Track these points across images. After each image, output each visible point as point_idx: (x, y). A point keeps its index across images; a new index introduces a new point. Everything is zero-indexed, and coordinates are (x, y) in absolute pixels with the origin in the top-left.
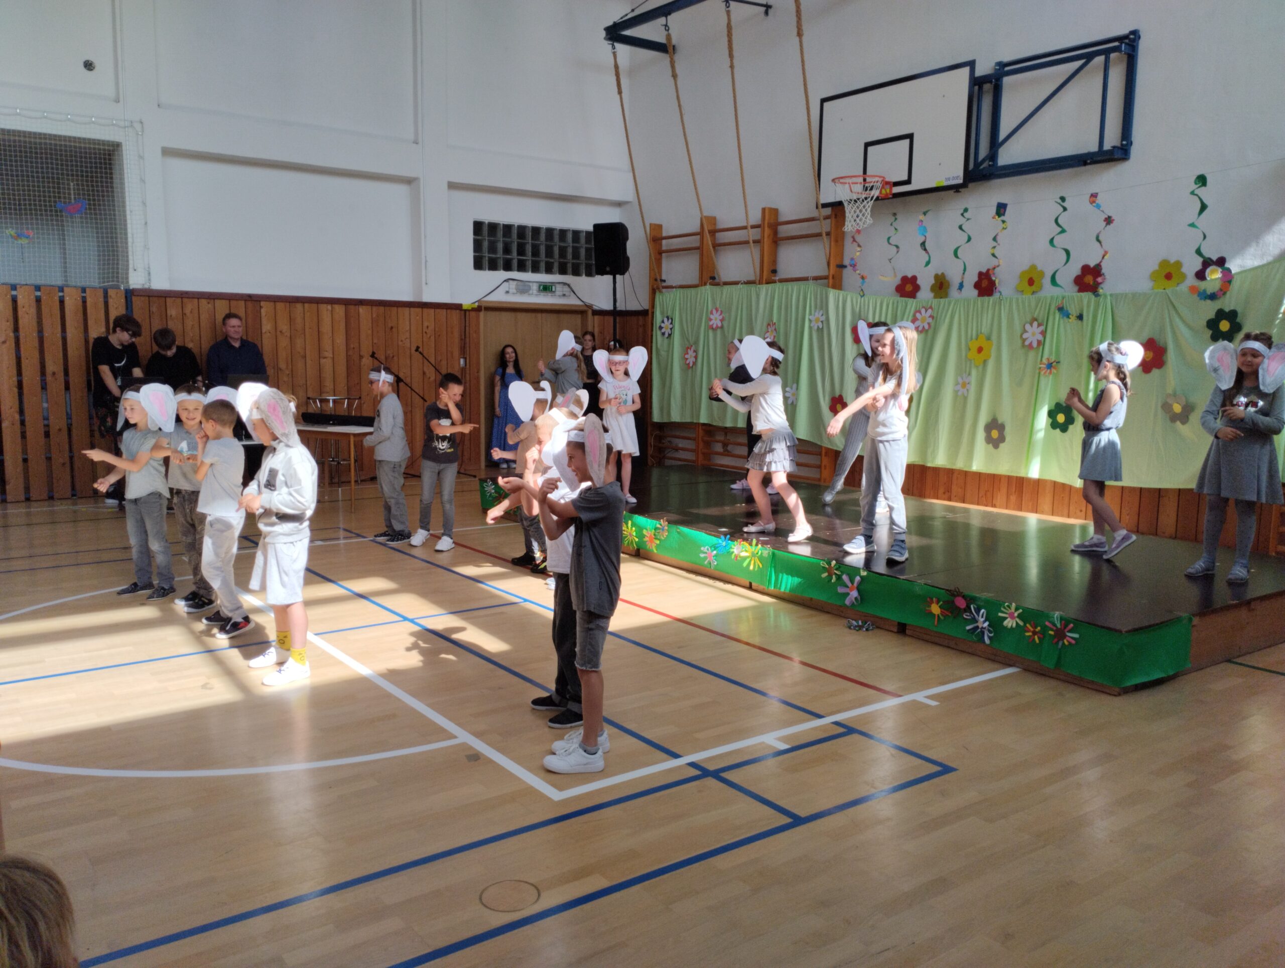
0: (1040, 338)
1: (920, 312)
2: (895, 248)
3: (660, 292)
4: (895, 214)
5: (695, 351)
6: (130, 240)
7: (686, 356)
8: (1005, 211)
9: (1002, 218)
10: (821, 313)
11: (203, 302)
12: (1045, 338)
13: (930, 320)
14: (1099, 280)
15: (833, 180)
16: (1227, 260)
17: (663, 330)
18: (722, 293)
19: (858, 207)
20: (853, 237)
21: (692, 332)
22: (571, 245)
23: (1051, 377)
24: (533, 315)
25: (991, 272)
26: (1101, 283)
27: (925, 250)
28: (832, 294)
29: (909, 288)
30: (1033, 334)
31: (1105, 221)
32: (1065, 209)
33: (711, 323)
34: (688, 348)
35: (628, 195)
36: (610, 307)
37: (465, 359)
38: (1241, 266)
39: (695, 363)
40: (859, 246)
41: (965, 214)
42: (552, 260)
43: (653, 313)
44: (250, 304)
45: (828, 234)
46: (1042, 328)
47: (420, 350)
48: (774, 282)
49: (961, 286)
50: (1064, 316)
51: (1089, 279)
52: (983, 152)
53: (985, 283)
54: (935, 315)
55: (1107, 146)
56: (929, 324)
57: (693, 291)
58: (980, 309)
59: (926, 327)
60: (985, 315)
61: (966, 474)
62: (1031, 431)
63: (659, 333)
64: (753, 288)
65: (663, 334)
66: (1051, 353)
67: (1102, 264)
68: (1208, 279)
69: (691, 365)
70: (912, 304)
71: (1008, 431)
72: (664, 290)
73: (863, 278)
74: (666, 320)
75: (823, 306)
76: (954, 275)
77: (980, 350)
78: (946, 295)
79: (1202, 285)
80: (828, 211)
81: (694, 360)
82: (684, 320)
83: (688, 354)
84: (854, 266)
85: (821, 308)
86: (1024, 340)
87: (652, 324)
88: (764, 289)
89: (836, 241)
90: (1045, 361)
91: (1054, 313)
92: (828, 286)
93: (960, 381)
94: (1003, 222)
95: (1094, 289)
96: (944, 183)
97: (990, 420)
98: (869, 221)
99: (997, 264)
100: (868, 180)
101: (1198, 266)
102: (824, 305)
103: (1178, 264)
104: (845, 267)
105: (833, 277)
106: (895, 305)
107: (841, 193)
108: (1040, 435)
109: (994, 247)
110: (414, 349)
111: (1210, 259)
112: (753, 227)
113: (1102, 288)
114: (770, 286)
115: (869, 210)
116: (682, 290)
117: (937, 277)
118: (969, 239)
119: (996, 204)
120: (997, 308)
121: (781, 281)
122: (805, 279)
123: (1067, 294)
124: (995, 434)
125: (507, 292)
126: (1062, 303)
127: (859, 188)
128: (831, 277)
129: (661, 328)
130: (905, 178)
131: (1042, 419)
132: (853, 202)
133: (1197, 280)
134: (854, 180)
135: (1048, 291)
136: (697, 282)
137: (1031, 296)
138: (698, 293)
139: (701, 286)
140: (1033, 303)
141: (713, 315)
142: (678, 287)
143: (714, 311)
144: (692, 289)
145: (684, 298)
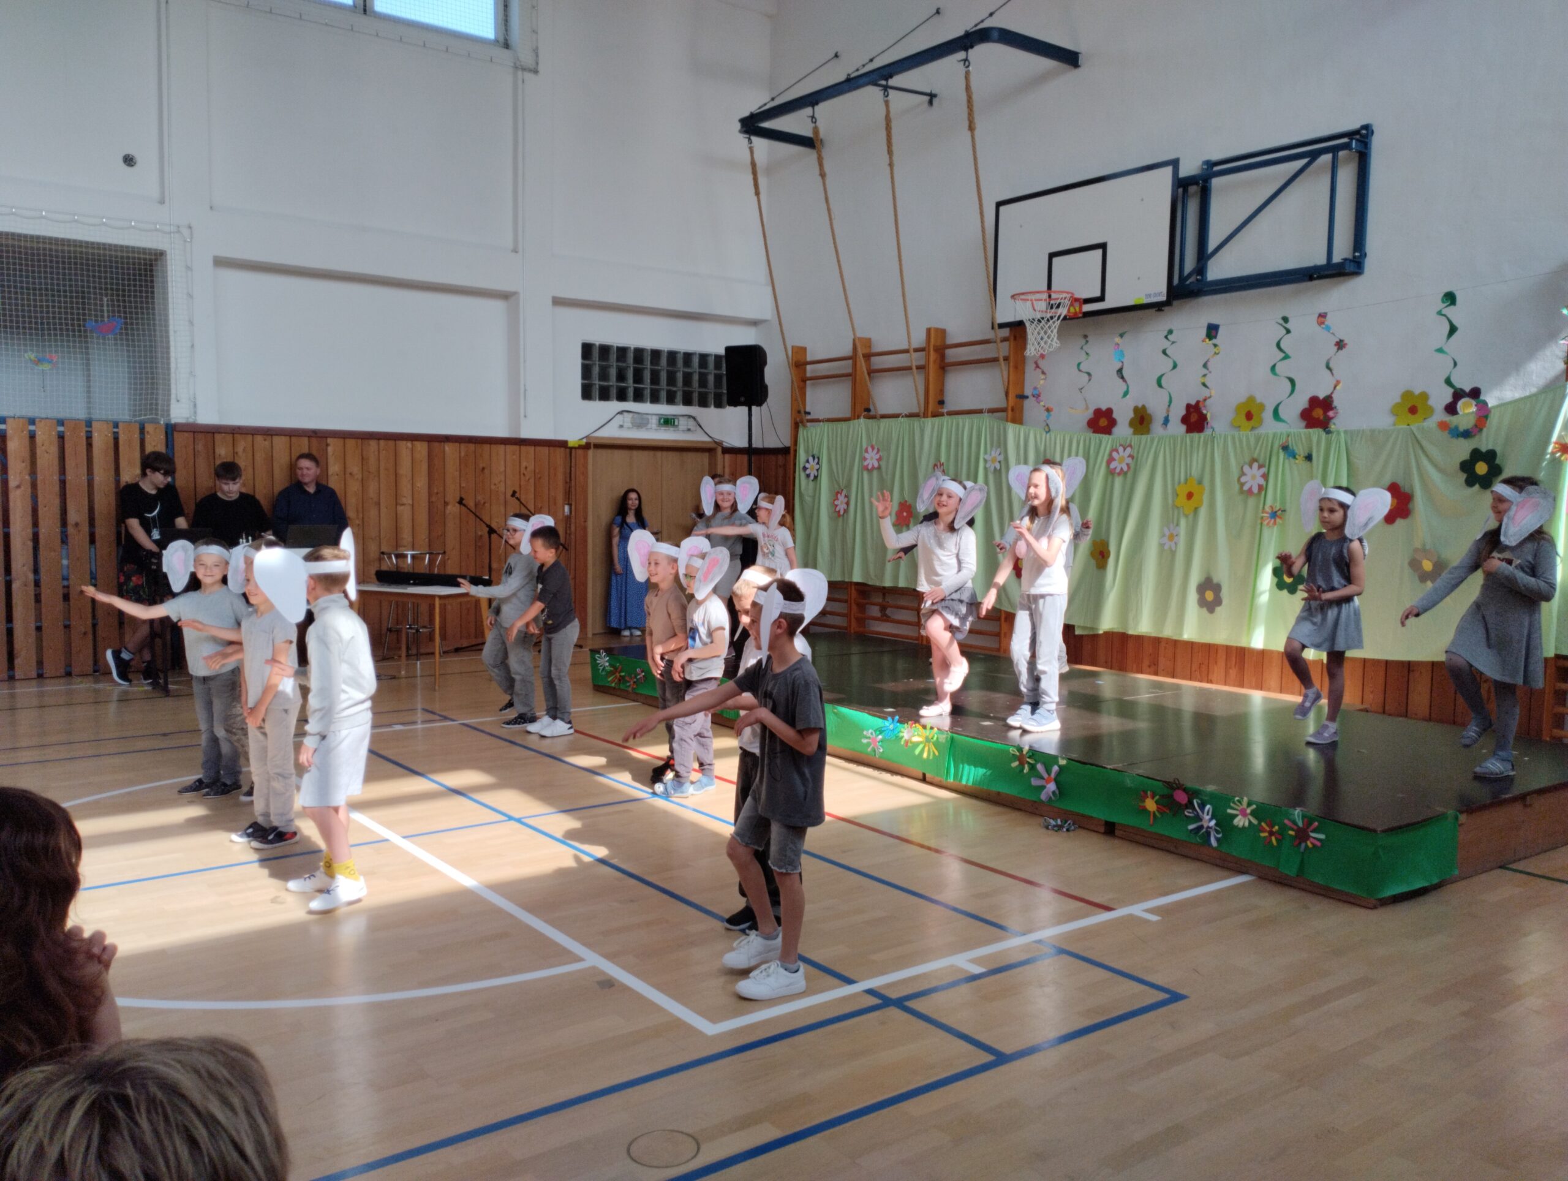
0: (1262, 482)
1: (1117, 451)
2: (1086, 377)
3: (805, 426)
4: (1085, 337)
5: (846, 496)
6: (173, 366)
7: (836, 502)
8: (1217, 333)
9: (1214, 341)
10: (998, 453)
11: (259, 439)
12: (1267, 481)
13: (1129, 460)
14: (1331, 414)
15: (1013, 297)
16: (1483, 391)
17: (808, 472)
18: (879, 428)
19: (1042, 328)
20: (1036, 363)
21: (843, 474)
22: (698, 370)
23: (1275, 528)
24: (651, 453)
25: (1201, 405)
26: (1332, 418)
27: (1122, 378)
28: (1012, 429)
29: (1103, 422)
30: (1253, 477)
31: (1336, 345)
32: (1288, 331)
33: (865, 463)
34: (838, 493)
35: (766, 311)
36: (746, 445)
37: (570, 505)
38: (1499, 399)
39: (846, 511)
40: (1043, 373)
41: (1169, 337)
42: (674, 389)
43: (795, 451)
44: (314, 441)
45: (1006, 359)
46: (1264, 470)
47: (517, 495)
48: (942, 415)
49: (1166, 421)
50: (1290, 456)
51: (1318, 413)
52: (1190, 265)
53: (1194, 418)
54: (1135, 455)
55: (1337, 259)
56: (1128, 465)
57: (844, 425)
58: (1188, 448)
59: (1125, 469)
61: (1175, 644)
62: (1254, 594)
63: (803, 475)
64: (916, 422)
65: (808, 476)
66: (1275, 499)
67: (1333, 396)
68: (1461, 413)
69: (842, 513)
70: (1107, 441)
71: (1225, 593)
72: (809, 424)
73: (1048, 410)
74: (811, 459)
75: (1002, 444)
76: (1157, 407)
77: (1190, 496)
78: (1147, 431)
79: (1453, 420)
80: (1006, 332)
81: (846, 507)
82: (833, 461)
83: (837, 499)
84: (1037, 396)
85: (999, 446)
86: (1242, 485)
87: (795, 464)
88: (929, 422)
89: (1016, 367)
90: (1267, 509)
91: (1278, 453)
92: (1007, 421)
93: (1167, 533)
94: (1215, 345)
95: (1323, 424)
96: (1144, 300)
97: (1203, 579)
98: (1056, 343)
99: (1208, 395)
100: (1053, 296)
101: (1448, 398)
102: (1002, 442)
103: (1424, 396)
104: (1027, 397)
105: (1013, 410)
106: (1087, 442)
107: (1021, 311)
108: (1264, 599)
109: (1205, 376)
110: (509, 493)
111: (1462, 390)
112: (916, 350)
113: (1334, 424)
114: (937, 420)
115: (1055, 331)
116: (830, 424)
117: (1136, 410)
118: (1175, 366)
120: (1209, 446)
121: (950, 413)
122: (980, 412)
123: (1292, 430)
124: (1209, 596)
125: (621, 426)
126: (1287, 441)
127: (1042, 306)
128: (1010, 408)
129: (805, 469)
130: (1098, 294)
131: (1266, 578)
132: (1036, 322)
133: (1447, 415)
134: (1038, 296)
135: (1270, 427)
136: (849, 415)
137: (1250, 433)
138: (850, 427)
139: (854, 420)
140: (1252, 441)
141: (868, 453)
142: (826, 421)
143: (870, 449)
144: (842, 423)
145: (832, 433)
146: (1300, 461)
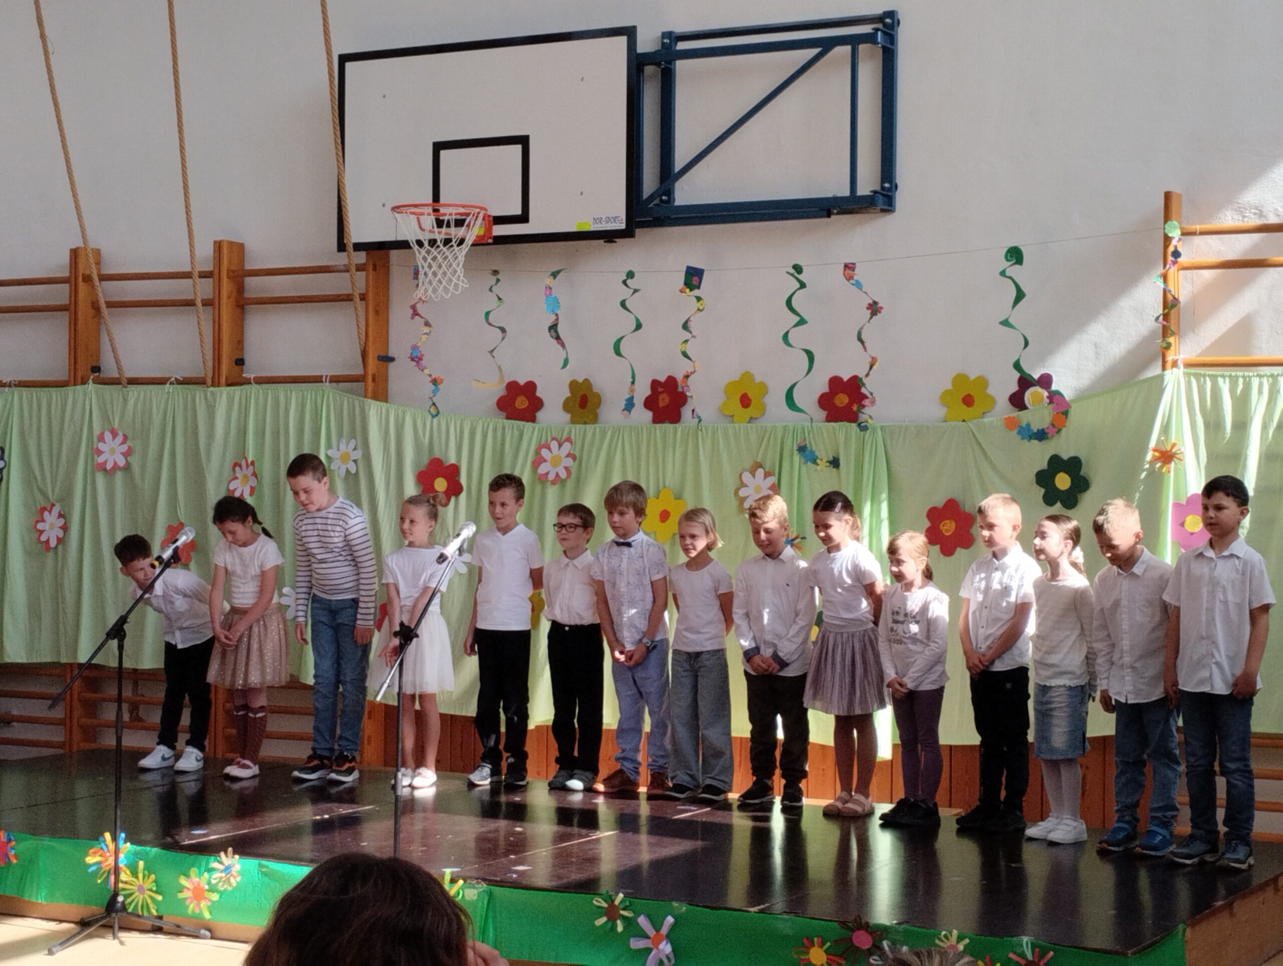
2: (499, 333)
4: (495, 272)
5: (61, 516)
7: (41, 528)
8: (700, 281)
9: (696, 293)
14: (861, 402)
16: (1053, 378)
18: (124, 399)
20: (412, 309)
21: (53, 480)
26: (864, 408)
27: (557, 338)
29: (521, 403)
30: (757, 488)
31: (869, 309)
32: (802, 285)
33: (100, 460)
34: (43, 510)
39: (62, 541)
40: (427, 324)
41: (629, 282)
48: (247, 382)
50: (807, 460)
51: (843, 400)
52: (649, 179)
53: (664, 400)
54: (577, 454)
57: (55, 392)
58: (659, 445)
59: (563, 474)
60: (671, 455)
67: (866, 378)
68: (1030, 407)
69: (53, 544)
77: (665, 516)
80: (361, 257)
81: (61, 533)
82: (34, 455)
83: (43, 520)
84: (416, 357)
86: (742, 500)
88: (223, 393)
89: (377, 312)
91: (792, 457)
94: (699, 299)
95: (854, 416)
96: (590, 227)
99: (690, 369)
101: (1012, 386)
102: (358, 430)
103: (981, 382)
104: (396, 360)
105: (373, 379)
111: (1029, 376)
112: (201, 276)
114: (238, 391)
116: (25, 391)
117: (576, 386)
119: (684, 269)
120: (691, 443)
122: (315, 380)
123: (809, 424)
126: (804, 438)
128: (367, 379)
133: (1013, 409)
135: (779, 419)
136: (63, 376)
137: (749, 425)
138: (66, 400)
139: (75, 385)
140: (753, 437)
141: (105, 442)
142: (15, 386)
143: (108, 436)
144: (51, 389)
145: (31, 406)
146: (823, 466)
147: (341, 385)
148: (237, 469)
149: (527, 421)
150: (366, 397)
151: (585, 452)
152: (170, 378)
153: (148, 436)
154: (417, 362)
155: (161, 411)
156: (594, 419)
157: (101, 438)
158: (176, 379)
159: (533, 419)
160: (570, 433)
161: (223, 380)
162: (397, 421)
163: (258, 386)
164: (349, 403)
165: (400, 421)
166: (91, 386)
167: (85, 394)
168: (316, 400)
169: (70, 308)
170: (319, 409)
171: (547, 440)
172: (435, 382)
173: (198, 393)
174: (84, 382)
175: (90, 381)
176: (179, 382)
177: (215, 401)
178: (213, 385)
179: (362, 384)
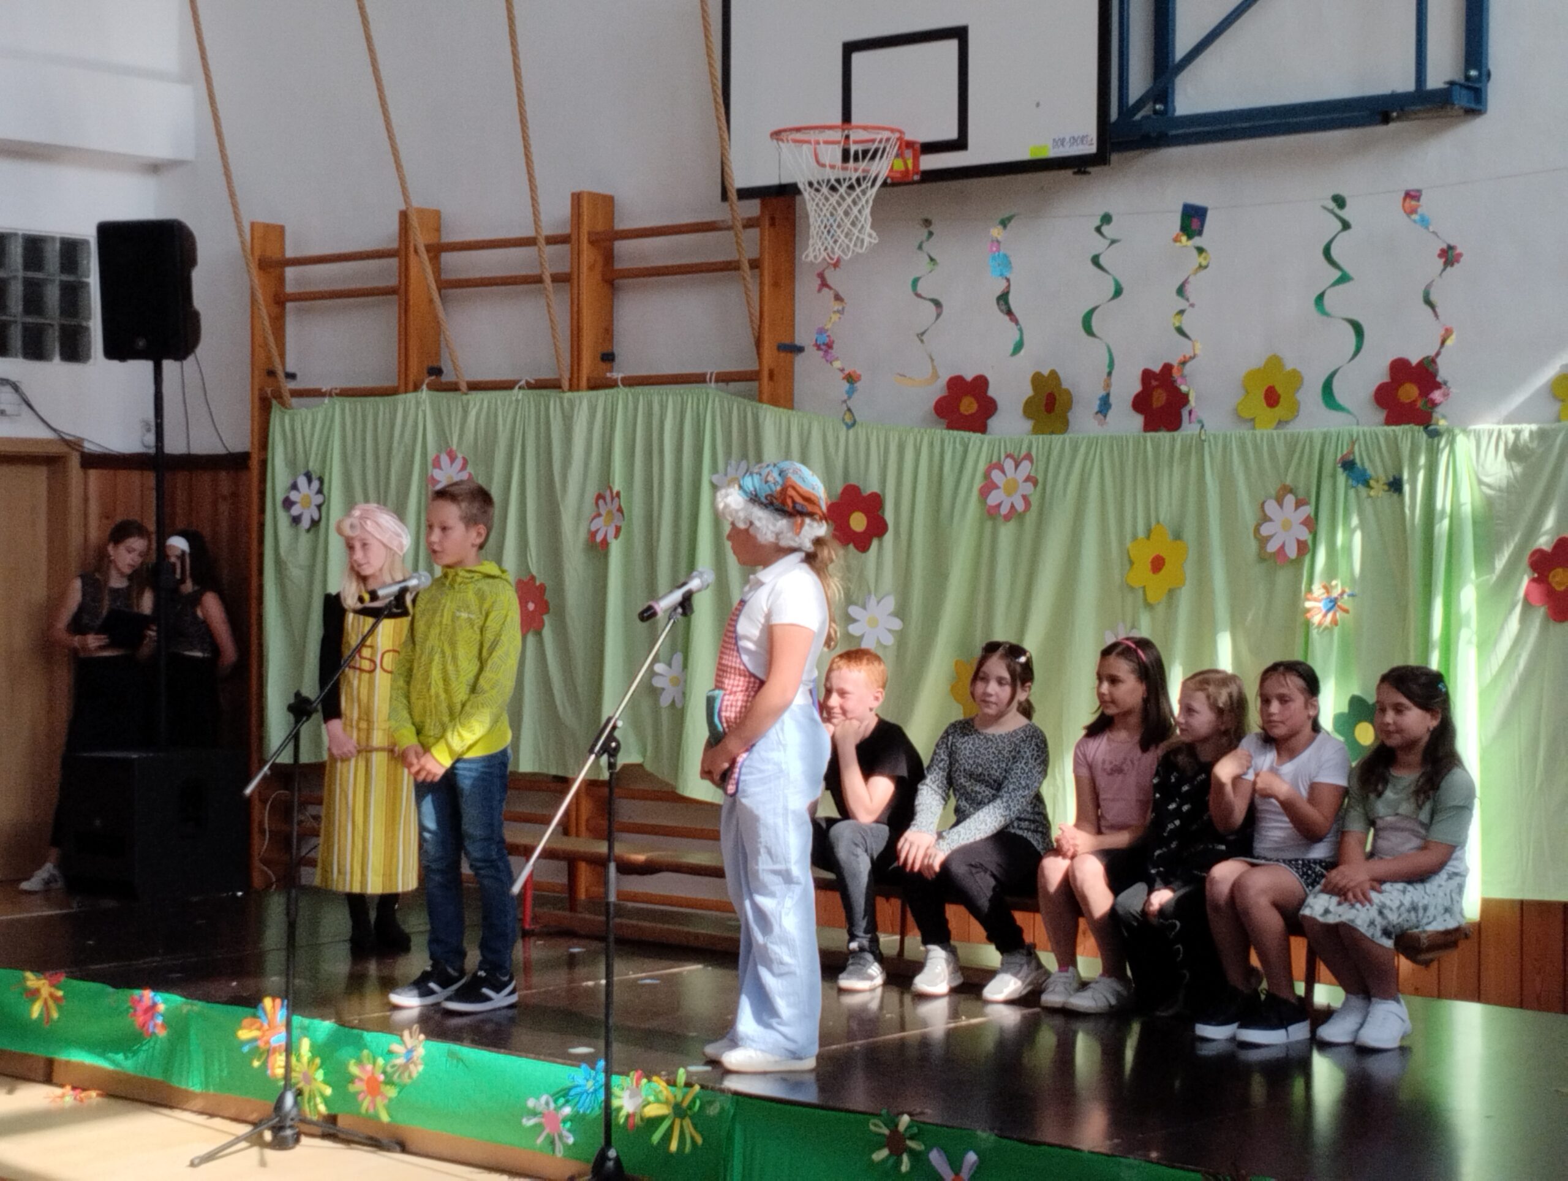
0: (1305, 535)
3: (285, 405)
4: (928, 223)
8: (1202, 225)
9: (1198, 241)
12: (1315, 535)
14: (1435, 395)
15: (776, 134)
17: (295, 510)
18: (464, 411)
19: (838, 203)
20: (822, 277)
23: (1336, 632)
25: (1174, 372)
26: (1439, 403)
27: (1009, 313)
29: (969, 406)
30: (1285, 526)
31: (1440, 256)
32: (1346, 226)
40: (838, 298)
41: (1105, 229)
43: (264, 462)
45: (754, 265)
46: (1307, 510)
48: (612, 385)
49: (1101, 406)
50: (1357, 482)
51: (1410, 393)
53: (1160, 400)
54: (1040, 478)
57: (380, 403)
58: (1150, 462)
59: (1019, 506)
60: (1166, 478)
63: (284, 517)
64: (552, 400)
65: (296, 520)
66: (1331, 572)
67: (1439, 360)
70: (976, 447)
72: (295, 401)
74: (302, 481)
75: (749, 447)
76: (1082, 377)
77: (1158, 565)
80: (753, 208)
82: (358, 484)
84: (824, 348)
86: (1263, 541)
87: (262, 494)
88: (585, 401)
89: (776, 284)
90: (1317, 591)
91: (1334, 476)
92: (759, 398)
94: (1200, 250)
95: (1423, 417)
96: (1049, 151)
98: (867, 236)
99: (1188, 352)
100: (857, 135)
104: (802, 350)
105: (771, 376)
106: (934, 447)
109: (1181, 312)
112: (552, 241)
113: (1444, 417)
114: (601, 396)
116: (348, 403)
117: (1039, 381)
118: (1119, 291)
119: (1180, 208)
122: (697, 379)
123: (1361, 429)
126: (1352, 452)
128: (764, 373)
129: (288, 503)
130: (952, 134)
132: (824, 189)
135: (1315, 421)
136: (392, 382)
137: (1275, 433)
138: (395, 411)
139: (406, 392)
140: (1281, 450)
141: (440, 468)
142: (337, 395)
143: (445, 459)
144: (378, 399)
145: (354, 423)
146: (1379, 490)
147: (732, 385)
148: (601, 502)
149: (975, 431)
150: (760, 401)
151: (1050, 475)
152: (518, 381)
153: (492, 458)
154: (826, 352)
155: (508, 426)
156: (1063, 426)
157: (437, 464)
158: (528, 383)
159: (982, 429)
160: (1030, 447)
161: (584, 382)
162: (801, 435)
163: (626, 390)
164: (739, 409)
165: (806, 432)
166: (424, 394)
167: (418, 404)
168: (698, 405)
169: (399, 292)
170: (702, 417)
171: (999, 457)
172: (851, 379)
173: (554, 401)
174: (417, 388)
175: (424, 387)
176: (530, 386)
177: (572, 409)
178: (571, 388)
179: (755, 384)
